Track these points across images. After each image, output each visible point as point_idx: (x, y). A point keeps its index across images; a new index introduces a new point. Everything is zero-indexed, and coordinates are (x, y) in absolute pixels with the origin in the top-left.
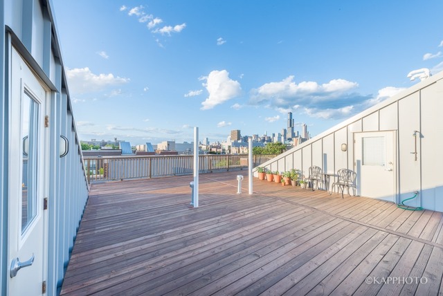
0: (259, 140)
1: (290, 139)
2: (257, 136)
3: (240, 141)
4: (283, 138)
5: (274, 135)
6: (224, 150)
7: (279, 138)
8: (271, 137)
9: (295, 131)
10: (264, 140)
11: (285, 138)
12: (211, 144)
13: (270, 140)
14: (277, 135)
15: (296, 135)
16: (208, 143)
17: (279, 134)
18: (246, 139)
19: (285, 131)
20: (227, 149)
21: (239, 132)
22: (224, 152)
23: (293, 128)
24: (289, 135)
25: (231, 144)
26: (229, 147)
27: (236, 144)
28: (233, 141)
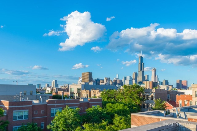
0: (111, 83)
1: (141, 83)
2: (109, 79)
3: (91, 84)
4: (134, 81)
5: (125, 78)
6: (72, 93)
7: (131, 81)
8: (123, 80)
9: (146, 75)
10: (115, 83)
11: (136, 81)
12: (60, 87)
13: (121, 83)
14: (128, 79)
15: (146, 79)
16: (57, 85)
17: (131, 78)
18: (98, 81)
19: (136, 74)
20: (76, 92)
21: (90, 74)
22: (72, 97)
23: (143, 72)
24: (140, 79)
25: (80, 87)
26: (79, 89)
27: (86, 87)
28: (83, 83)
